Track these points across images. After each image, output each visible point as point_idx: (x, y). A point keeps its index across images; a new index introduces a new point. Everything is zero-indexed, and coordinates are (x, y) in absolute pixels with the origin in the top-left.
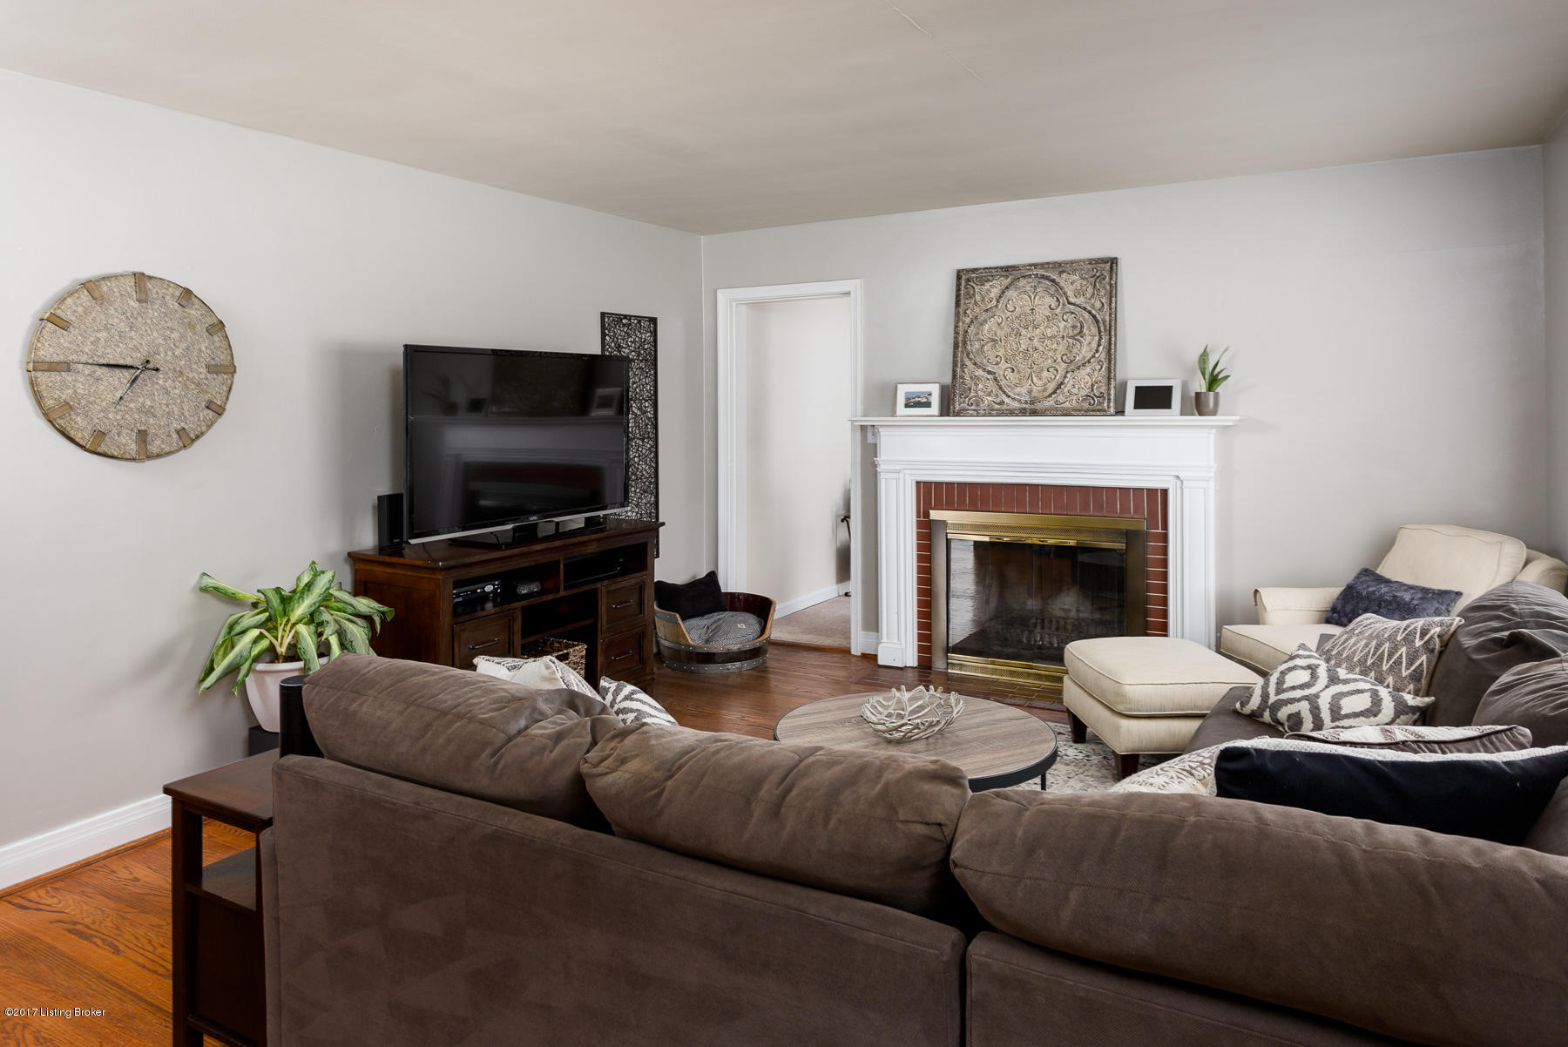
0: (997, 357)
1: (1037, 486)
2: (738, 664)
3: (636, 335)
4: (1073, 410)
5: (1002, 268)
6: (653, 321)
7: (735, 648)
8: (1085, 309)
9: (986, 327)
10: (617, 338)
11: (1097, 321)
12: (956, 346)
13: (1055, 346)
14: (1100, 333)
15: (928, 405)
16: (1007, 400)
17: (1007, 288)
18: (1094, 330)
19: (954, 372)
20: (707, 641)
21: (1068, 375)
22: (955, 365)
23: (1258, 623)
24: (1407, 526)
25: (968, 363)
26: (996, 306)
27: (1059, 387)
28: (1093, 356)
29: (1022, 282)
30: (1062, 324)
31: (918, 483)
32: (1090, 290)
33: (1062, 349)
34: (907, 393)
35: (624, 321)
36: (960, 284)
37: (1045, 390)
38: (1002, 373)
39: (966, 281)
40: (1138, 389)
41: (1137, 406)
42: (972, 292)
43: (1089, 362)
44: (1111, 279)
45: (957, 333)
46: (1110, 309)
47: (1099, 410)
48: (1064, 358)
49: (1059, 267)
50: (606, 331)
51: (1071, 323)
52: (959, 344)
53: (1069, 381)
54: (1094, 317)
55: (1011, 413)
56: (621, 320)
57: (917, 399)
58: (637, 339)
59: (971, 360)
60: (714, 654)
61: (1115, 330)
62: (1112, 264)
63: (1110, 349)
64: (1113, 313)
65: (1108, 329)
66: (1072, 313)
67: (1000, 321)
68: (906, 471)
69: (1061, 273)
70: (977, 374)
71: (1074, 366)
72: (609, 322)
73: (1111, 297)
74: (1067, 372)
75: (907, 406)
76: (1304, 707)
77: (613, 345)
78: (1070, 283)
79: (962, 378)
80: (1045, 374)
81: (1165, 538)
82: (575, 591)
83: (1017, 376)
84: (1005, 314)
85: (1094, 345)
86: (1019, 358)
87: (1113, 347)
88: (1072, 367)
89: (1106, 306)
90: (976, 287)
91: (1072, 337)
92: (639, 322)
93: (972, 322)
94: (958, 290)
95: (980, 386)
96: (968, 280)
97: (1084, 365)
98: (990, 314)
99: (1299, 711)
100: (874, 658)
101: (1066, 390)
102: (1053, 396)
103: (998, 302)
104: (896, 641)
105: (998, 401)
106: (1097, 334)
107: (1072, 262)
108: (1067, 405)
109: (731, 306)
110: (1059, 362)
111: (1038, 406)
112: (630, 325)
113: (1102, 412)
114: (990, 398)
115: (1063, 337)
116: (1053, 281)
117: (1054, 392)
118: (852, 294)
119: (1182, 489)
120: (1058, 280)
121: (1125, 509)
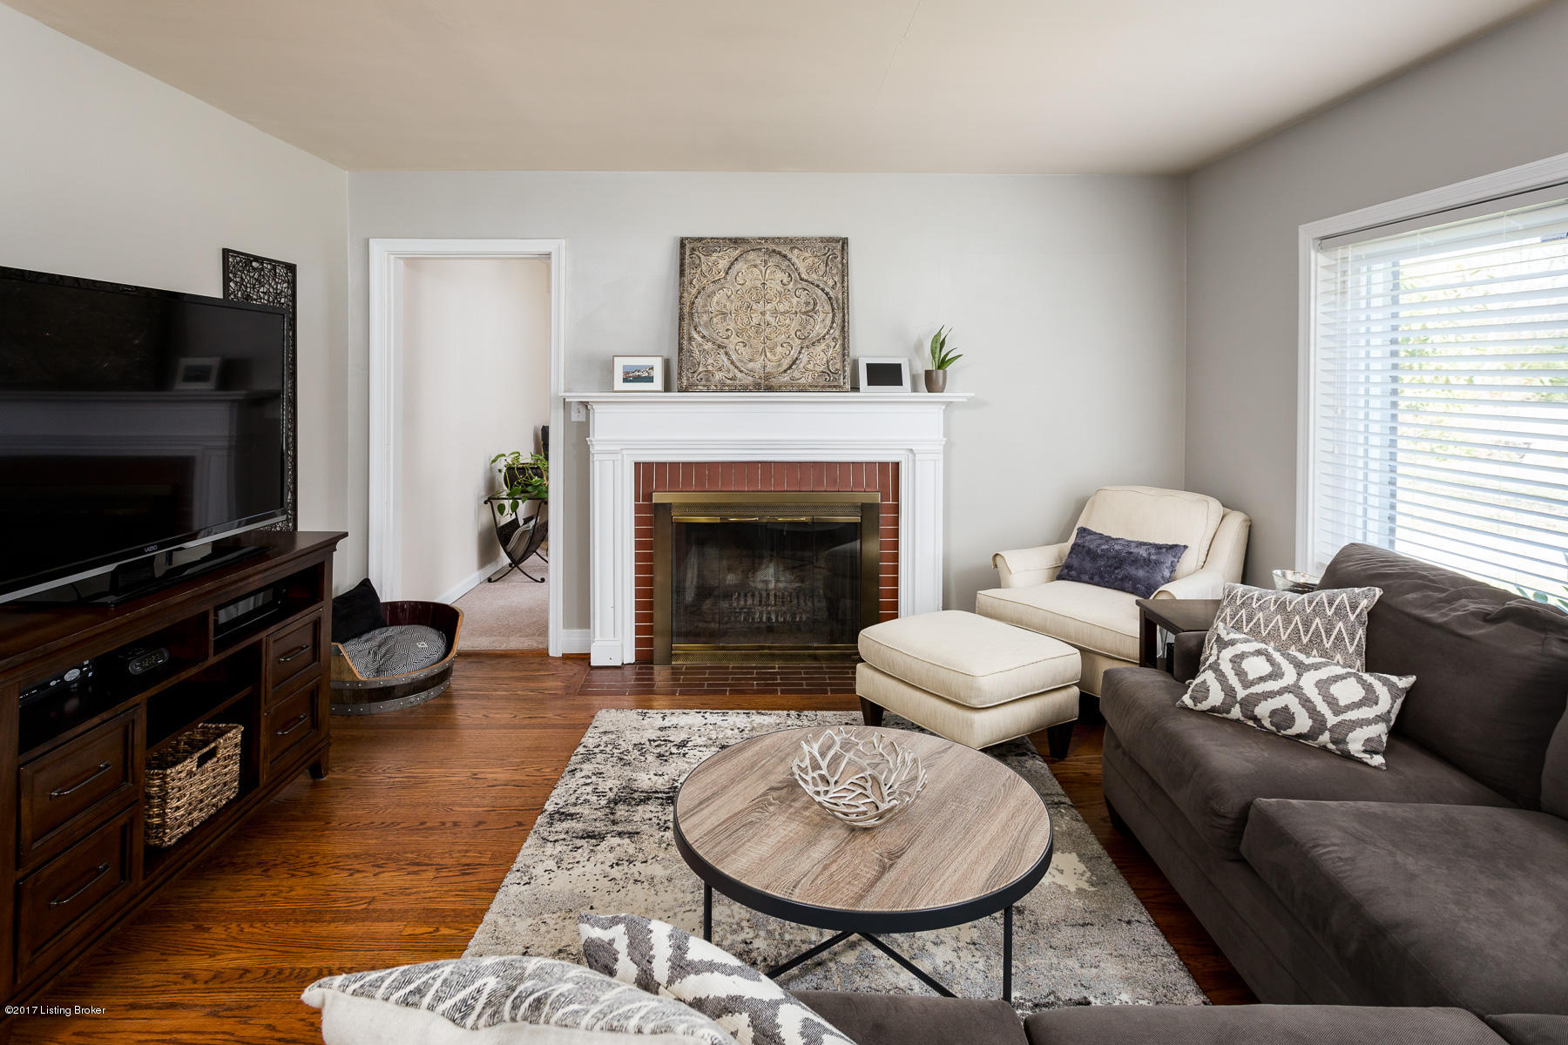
0: (727, 330)
1: (770, 463)
2: (423, 695)
3: (270, 285)
4: (810, 386)
5: (730, 239)
6: (291, 268)
7: (422, 674)
8: (818, 286)
9: (715, 299)
10: (246, 287)
11: (830, 299)
12: (681, 319)
13: (788, 321)
14: (833, 310)
15: (650, 379)
16: (739, 375)
17: (736, 259)
18: (828, 308)
19: (680, 344)
20: (379, 671)
21: (803, 351)
22: (681, 338)
23: (999, 586)
24: (1107, 488)
25: (696, 336)
26: (725, 278)
27: (794, 363)
28: (828, 333)
29: (752, 256)
30: (795, 300)
31: (637, 465)
32: (823, 267)
33: (795, 325)
34: (624, 367)
35: (254, 264)
36: (685, 253)
37: (779, 365)
38: (733, 347)
39: (689, 251)
40: (869, 366)
41: (870, 383)
42: (698, 262)
43: (824, 338)
44: (843, 258)
45: (681, 303)
46: (843, 287)
47: (835, 386)
48: (798, 333)
49: (792, 242)
50: (231, 275)
51: (803, 299)
52: (685, 316)
53: (804, 357)
54: (827, 294)
55: (745, 389)
56: (251, 262)
57: (637, 374)
58: (271, 290)
59: (699, 332)
60: (393, 688)
61: (848, 308)
62: (843, 243)
63: (843, 327)
64: (846, 291)
65: (841, 308)
66: (805, 289)
67: (729, 293)
68: (624, 452)
69: (792, 249)
70: (706, 347)
71: (809, 343)
72: (234, 263)
73: (843, 277)
74: (802, 348)
75: (626, 380)
76: (1290, 701)
77: (239, 295)
78: (802, 261)
79: (691, 351)
80: (779, 349)
81: (896, 509)
82: (231, 651)
83: (750, 351)
84: (734, 286)
85: (828, 322)
86: (752, 332)
87: (846, 324)
88: (807, 343)
89: (838, 285)
90: (702, 257)
91: (806, 313)
92: (274, 268)
93: (699, 292)
94: (682, 259)
95: (710, 361)
96: (693, 249)
97: (819, 341)
98: (719, 286)
99: (1286, 706)
100: (585, 658)
101: (801, 365)
102: (788, 372)
103: (727, 273)
104: (612, 638)
105: (730, 376)
106: (831, 311)
107: (804, 239)
108: (803, 381)
109: (389, 260)
110: (793, 338)
111: (774, 382)
112: (262, 269)
113: (838, 388)
114: (721, 374)
115: (796, 313)
116: (785, 256)
117: (790, 368)
118: (554, 257)
119: (914, 461)
120: (789, 256)
121: (858, 483)
